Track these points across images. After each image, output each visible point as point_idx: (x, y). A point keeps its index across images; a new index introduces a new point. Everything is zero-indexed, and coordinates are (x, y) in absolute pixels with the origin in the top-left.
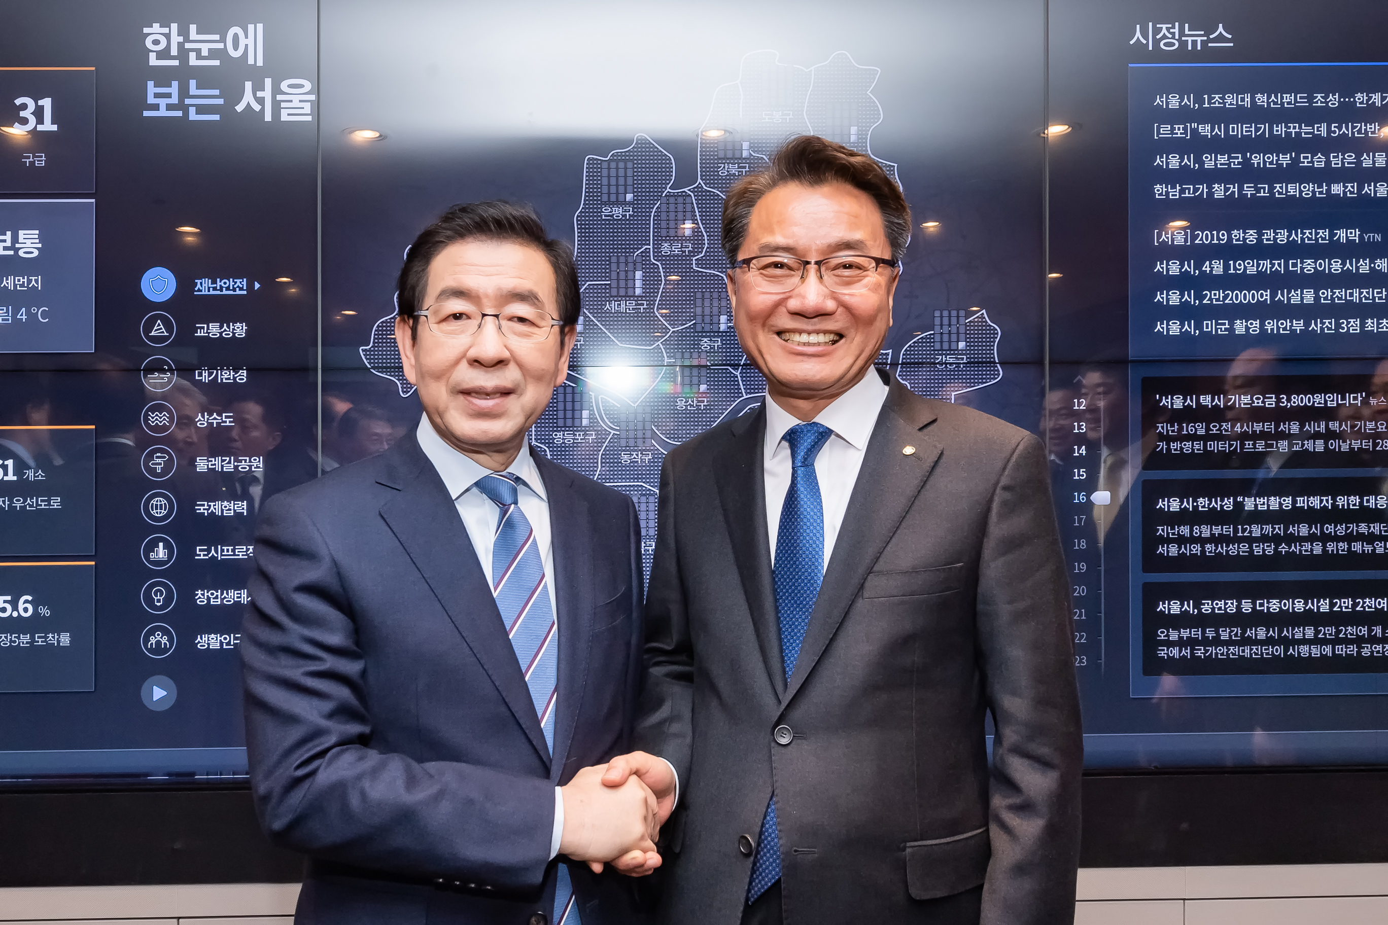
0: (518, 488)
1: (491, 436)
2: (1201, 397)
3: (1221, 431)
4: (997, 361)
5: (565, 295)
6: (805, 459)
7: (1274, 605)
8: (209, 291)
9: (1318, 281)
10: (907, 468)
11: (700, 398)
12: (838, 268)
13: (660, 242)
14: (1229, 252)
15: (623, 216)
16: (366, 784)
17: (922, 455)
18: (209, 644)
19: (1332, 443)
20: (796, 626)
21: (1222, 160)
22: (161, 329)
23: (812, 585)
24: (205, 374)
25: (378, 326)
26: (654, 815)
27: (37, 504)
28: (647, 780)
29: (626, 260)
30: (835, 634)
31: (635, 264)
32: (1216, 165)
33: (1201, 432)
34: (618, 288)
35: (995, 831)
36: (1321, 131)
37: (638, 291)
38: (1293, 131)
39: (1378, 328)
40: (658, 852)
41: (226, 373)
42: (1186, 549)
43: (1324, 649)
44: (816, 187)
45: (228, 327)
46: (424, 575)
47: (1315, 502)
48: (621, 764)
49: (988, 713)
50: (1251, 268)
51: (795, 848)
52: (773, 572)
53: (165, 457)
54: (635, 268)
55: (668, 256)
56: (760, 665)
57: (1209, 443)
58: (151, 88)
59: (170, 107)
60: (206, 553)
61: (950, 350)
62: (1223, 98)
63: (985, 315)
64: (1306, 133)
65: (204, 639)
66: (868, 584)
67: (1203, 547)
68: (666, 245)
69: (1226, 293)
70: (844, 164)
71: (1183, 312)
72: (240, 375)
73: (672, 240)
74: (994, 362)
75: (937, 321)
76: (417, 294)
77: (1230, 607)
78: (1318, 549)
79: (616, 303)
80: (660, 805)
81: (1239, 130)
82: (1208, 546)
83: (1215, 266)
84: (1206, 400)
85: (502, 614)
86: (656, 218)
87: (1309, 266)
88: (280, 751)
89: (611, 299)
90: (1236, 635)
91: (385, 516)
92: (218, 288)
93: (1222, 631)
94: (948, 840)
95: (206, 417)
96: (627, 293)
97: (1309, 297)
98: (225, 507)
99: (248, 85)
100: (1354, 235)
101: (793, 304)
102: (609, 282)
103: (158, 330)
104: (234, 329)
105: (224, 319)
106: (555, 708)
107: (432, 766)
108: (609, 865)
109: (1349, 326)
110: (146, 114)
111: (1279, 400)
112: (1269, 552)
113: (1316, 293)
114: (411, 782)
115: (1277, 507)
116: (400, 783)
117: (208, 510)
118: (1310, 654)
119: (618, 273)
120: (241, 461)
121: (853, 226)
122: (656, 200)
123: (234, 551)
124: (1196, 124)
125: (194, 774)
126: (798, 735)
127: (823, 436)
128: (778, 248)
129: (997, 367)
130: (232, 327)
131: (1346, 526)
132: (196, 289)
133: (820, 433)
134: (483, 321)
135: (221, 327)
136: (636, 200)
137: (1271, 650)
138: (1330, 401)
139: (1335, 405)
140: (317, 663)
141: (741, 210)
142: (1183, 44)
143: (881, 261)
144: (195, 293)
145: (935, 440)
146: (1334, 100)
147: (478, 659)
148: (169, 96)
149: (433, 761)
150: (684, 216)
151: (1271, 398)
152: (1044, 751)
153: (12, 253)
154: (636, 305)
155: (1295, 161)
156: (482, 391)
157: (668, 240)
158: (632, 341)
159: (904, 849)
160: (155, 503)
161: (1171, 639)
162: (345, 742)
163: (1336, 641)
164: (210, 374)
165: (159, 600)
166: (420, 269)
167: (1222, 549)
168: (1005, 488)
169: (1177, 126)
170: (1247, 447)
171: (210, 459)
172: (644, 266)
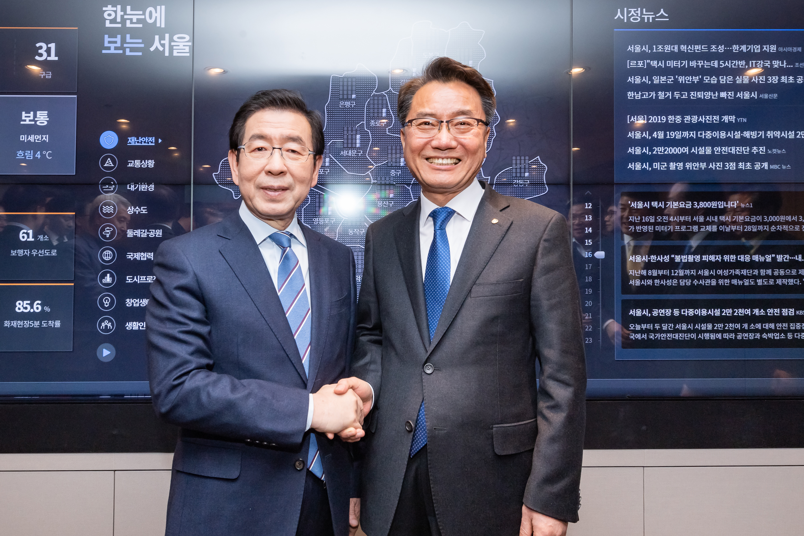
0: (291, 239)
1: (277, 211)
2: (652, 202)
3: (663, 220)
4: (545, 183)
5: (316, 139)
6: (441, 226)
7: (691, 312)
8: (135, 143)
9: (714, 142)
10: (494, 230)
11: (390, 201)
12: (458, 125)
13: (369, 120)
14: (667, 127)
15: (350, 106)
16: (210, 389)
17: (502, 224)
18: (132, 327)
19: (721, 227)
20: (436, 313)
21: (663, 79)
22: (110, 163)
23: (444, 291)
24: (132, 186)
25: (223, 162)
26: (361, 410)
27: (44, 253)
28: (358, 392)
29: (352, 129)
30: (456, 316)
31: (356, 131)
32: (660, 82)
33: (652, 221)
34: (348, 143)
35: (540, 421)
36: (714, 64)
37: (358, 145)
38: (700, 64)
39: (745, 167)
40: (363, 429)
41: (143, 186)
42: (644, 282)
43: (717, 335)
44: (446, 83)
45: (145, 162)
46: (242, 283)
47: (712, 258)
48: (344, 383)
49: (537, 359)
50: (678, 135)
51: (434, 427)
52: (424, 284)
53: (111, 229)
54: (356, 133)
55: (374, 127)
56: (417, 333)
57: (656, 227)
58: (107, 39)
59: (116, 48)
60: (132, 279)
61: (521, 177)
62: (663, 47)
63: (539, 159)
64: (707, 66)
65: (130, 324)
66: (473, 290)
67: (653, 281)
68: (373, 121)
69: (665, 148)
70: (461, 71)
71: (642, 158)
72: (150, 187)
73: (376, 119)
74: (544, 184)
75: (514, 162)
76: (239, 137)
77: (667, 313)
78: (714, 283)
79: (347, 151)
80: (365, 406)
81: (672, 64)
82: (656, 280)
83: (660, 134)
84: (655, 204)
85: (282, 304)
86: (367, 107)
87: (709, 135)
88: (166, 371)
89: (344, 149)
90: (671, 328)
91: (222, 252)
92: (140, 142)
93: (664, 325)
94: (515, 424)
95: (133, 208)
96: (352, 146)
97: (709, 151)
98: (142, 256)
99: (157, 37)
100: (733, 118)
101: (435, 143)
102: (343, 140)
103: (109, 163)
104: (148, 163)
105: (143, 158)
106: (309, 354)
107: (245, 382)
108: (337, 435)
109: (730, 166)
110: (104, 52)
111: (693, 205)
112: (688, 284)
113: (713, 149)
114: (234, 389)
115: (692, 261)
116: (228, 388)
117: (133, 257)
118: (710, 338)
119: (348, 135)
120: (150, 232)
121: (466, 103)
122: (367, 98)
123: (146, 278)
124: (649, 61)
125: (124, 395)
126: (437, 369)
127: (450, 214)
128: (426, 115)
129: (545, 186)
130: (146, 162)
131: (729, 271)
132: (128, 142)
133: (449, 212)
134: (273, 151)
135: (141, 162)
136: (357, 98)
137: (689, 335)
138: (720, 205)
139: (723, 207)
140: (186, 326)
141: (407, 97)
142: (643, 19)
143: (480, 121)
144: (128, 144)
145: (509, 215)
146: (721, 49)
147: (270, 327)
148: (115, 42)
149: (245, 379)
150: (382, 106)
151: (689, 203)
152: (565, 377)
153: (33, 123)
154: (357, 152)
155: (701, 80)
156: (272, 188)
157: (374, 119)
158: (354, 171)
159: (492, 428)
160: (105, 253)
161: (636, 329)
162: (200, 368)
163: (724, 331)
164: (135, 187)
165: (107, 304)
166: (241, 124)
167: (664, 282)
168: (545, 240)
169: (639, 62)
170: (676, 229)
171: (134, 231)
172: (361, 132)
